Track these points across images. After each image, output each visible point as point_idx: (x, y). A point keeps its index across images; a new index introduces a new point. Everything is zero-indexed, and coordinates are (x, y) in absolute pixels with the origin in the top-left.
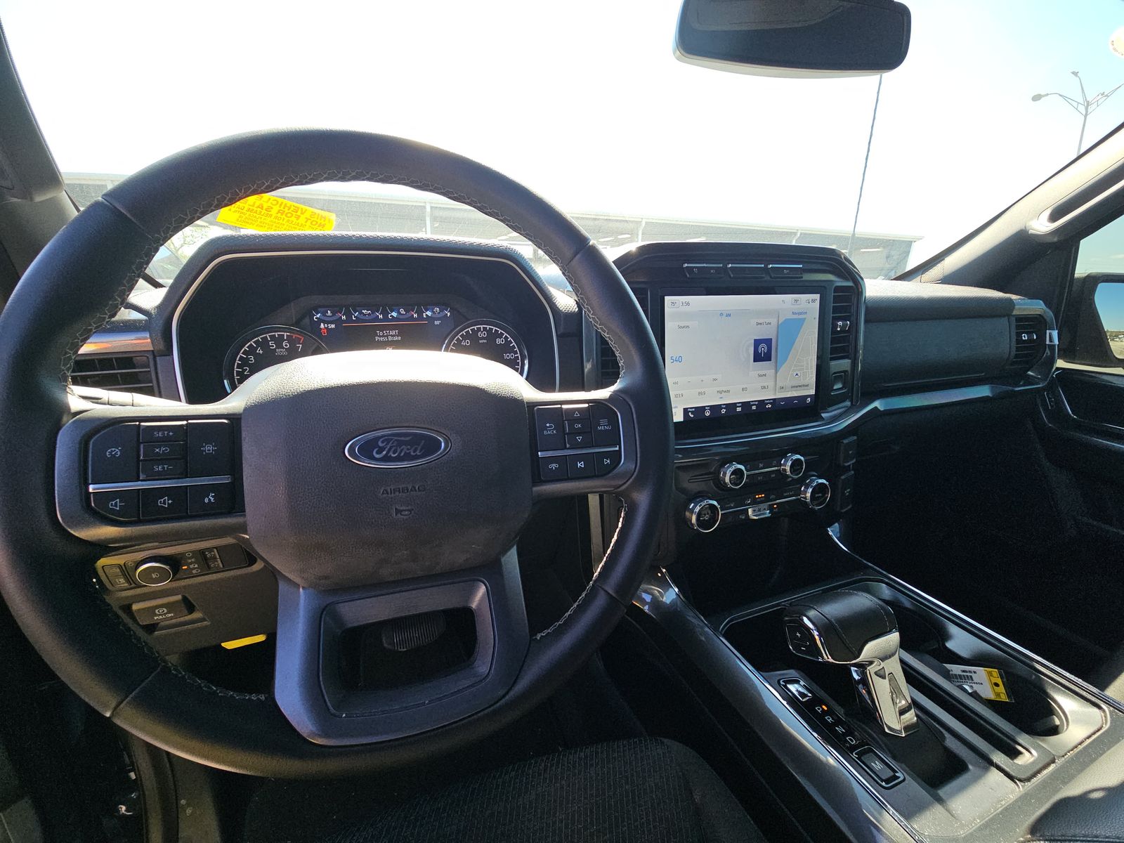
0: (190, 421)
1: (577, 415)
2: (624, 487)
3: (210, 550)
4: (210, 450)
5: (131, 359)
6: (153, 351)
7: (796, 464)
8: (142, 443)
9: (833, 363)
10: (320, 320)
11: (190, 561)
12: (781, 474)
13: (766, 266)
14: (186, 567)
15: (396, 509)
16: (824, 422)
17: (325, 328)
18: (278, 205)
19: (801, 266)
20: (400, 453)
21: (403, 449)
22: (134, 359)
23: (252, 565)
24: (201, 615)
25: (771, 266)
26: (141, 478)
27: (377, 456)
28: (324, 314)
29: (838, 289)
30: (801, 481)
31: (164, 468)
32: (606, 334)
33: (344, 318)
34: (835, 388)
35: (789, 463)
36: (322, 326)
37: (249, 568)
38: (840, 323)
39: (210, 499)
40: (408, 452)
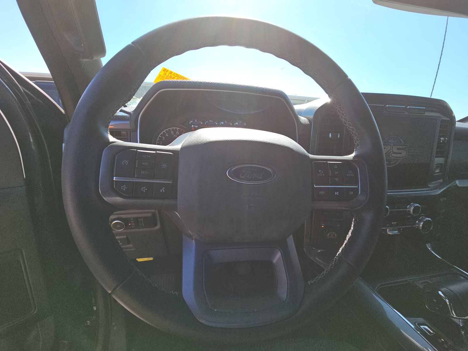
0: (157, 152)
1: (336, 167)
2: (358, 208)
3: (140, 218)
4: (164, 167)
5: (120, 132)
6: (130, 129)
7: (416, 209)
8: (137, 159)
9: (436, 159)
10: (192, 124)
11: (132, 222)
12: (408, 213)
13: (406, 107)
14: (130, 224)
15: (249, 205)
16: (429, 189)
17: (194, 127)
18: (177, 77)
19: (424, 108)
20: (253, 177)
21: (254, 175)
22: (121, 132)
23: (155, 227)
24: (132, 246)
25: (409, 107)
26: (135, 176)
27: (241, 177)
28: (194, 121)
29: (443, 121)
30: (417, 218)
31: (145, 173)
32: (351, 127)
33: (202, 123)
34: (436, 172)
35: (412, 208)
36: (193, 126)
37: (153, 228)
38: (442, 139)
39: (162, 191)
40: (256, 176)
